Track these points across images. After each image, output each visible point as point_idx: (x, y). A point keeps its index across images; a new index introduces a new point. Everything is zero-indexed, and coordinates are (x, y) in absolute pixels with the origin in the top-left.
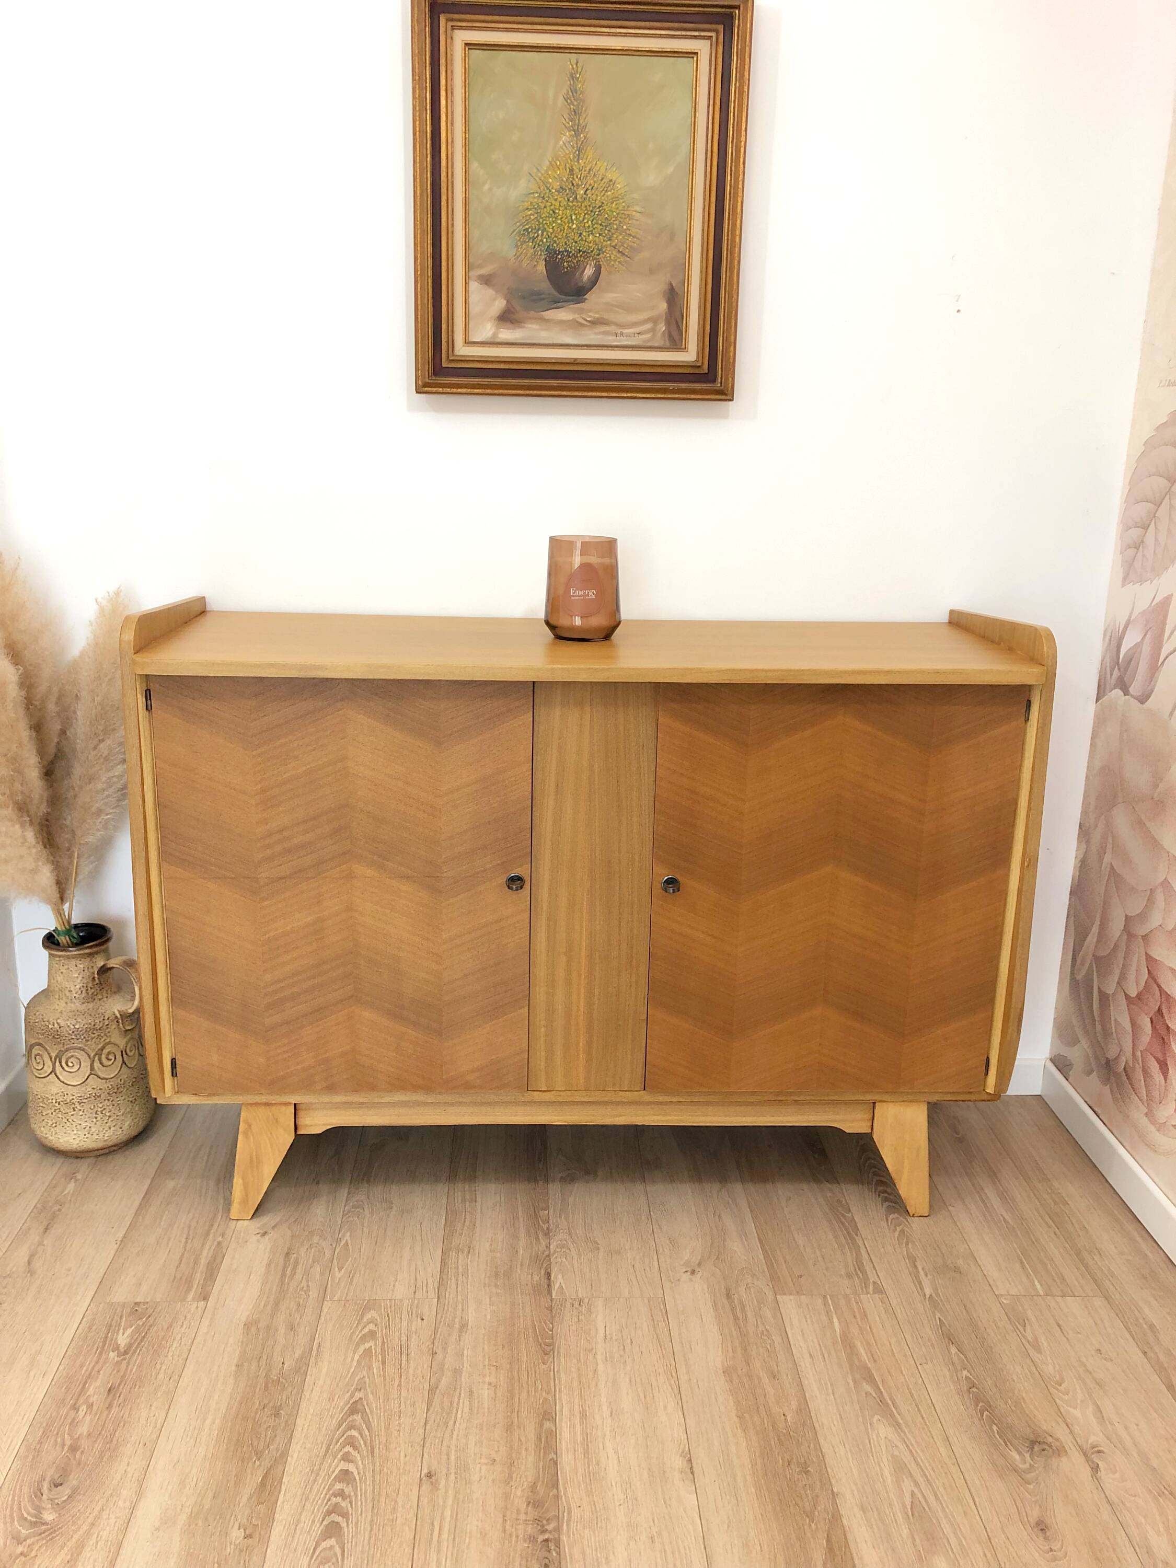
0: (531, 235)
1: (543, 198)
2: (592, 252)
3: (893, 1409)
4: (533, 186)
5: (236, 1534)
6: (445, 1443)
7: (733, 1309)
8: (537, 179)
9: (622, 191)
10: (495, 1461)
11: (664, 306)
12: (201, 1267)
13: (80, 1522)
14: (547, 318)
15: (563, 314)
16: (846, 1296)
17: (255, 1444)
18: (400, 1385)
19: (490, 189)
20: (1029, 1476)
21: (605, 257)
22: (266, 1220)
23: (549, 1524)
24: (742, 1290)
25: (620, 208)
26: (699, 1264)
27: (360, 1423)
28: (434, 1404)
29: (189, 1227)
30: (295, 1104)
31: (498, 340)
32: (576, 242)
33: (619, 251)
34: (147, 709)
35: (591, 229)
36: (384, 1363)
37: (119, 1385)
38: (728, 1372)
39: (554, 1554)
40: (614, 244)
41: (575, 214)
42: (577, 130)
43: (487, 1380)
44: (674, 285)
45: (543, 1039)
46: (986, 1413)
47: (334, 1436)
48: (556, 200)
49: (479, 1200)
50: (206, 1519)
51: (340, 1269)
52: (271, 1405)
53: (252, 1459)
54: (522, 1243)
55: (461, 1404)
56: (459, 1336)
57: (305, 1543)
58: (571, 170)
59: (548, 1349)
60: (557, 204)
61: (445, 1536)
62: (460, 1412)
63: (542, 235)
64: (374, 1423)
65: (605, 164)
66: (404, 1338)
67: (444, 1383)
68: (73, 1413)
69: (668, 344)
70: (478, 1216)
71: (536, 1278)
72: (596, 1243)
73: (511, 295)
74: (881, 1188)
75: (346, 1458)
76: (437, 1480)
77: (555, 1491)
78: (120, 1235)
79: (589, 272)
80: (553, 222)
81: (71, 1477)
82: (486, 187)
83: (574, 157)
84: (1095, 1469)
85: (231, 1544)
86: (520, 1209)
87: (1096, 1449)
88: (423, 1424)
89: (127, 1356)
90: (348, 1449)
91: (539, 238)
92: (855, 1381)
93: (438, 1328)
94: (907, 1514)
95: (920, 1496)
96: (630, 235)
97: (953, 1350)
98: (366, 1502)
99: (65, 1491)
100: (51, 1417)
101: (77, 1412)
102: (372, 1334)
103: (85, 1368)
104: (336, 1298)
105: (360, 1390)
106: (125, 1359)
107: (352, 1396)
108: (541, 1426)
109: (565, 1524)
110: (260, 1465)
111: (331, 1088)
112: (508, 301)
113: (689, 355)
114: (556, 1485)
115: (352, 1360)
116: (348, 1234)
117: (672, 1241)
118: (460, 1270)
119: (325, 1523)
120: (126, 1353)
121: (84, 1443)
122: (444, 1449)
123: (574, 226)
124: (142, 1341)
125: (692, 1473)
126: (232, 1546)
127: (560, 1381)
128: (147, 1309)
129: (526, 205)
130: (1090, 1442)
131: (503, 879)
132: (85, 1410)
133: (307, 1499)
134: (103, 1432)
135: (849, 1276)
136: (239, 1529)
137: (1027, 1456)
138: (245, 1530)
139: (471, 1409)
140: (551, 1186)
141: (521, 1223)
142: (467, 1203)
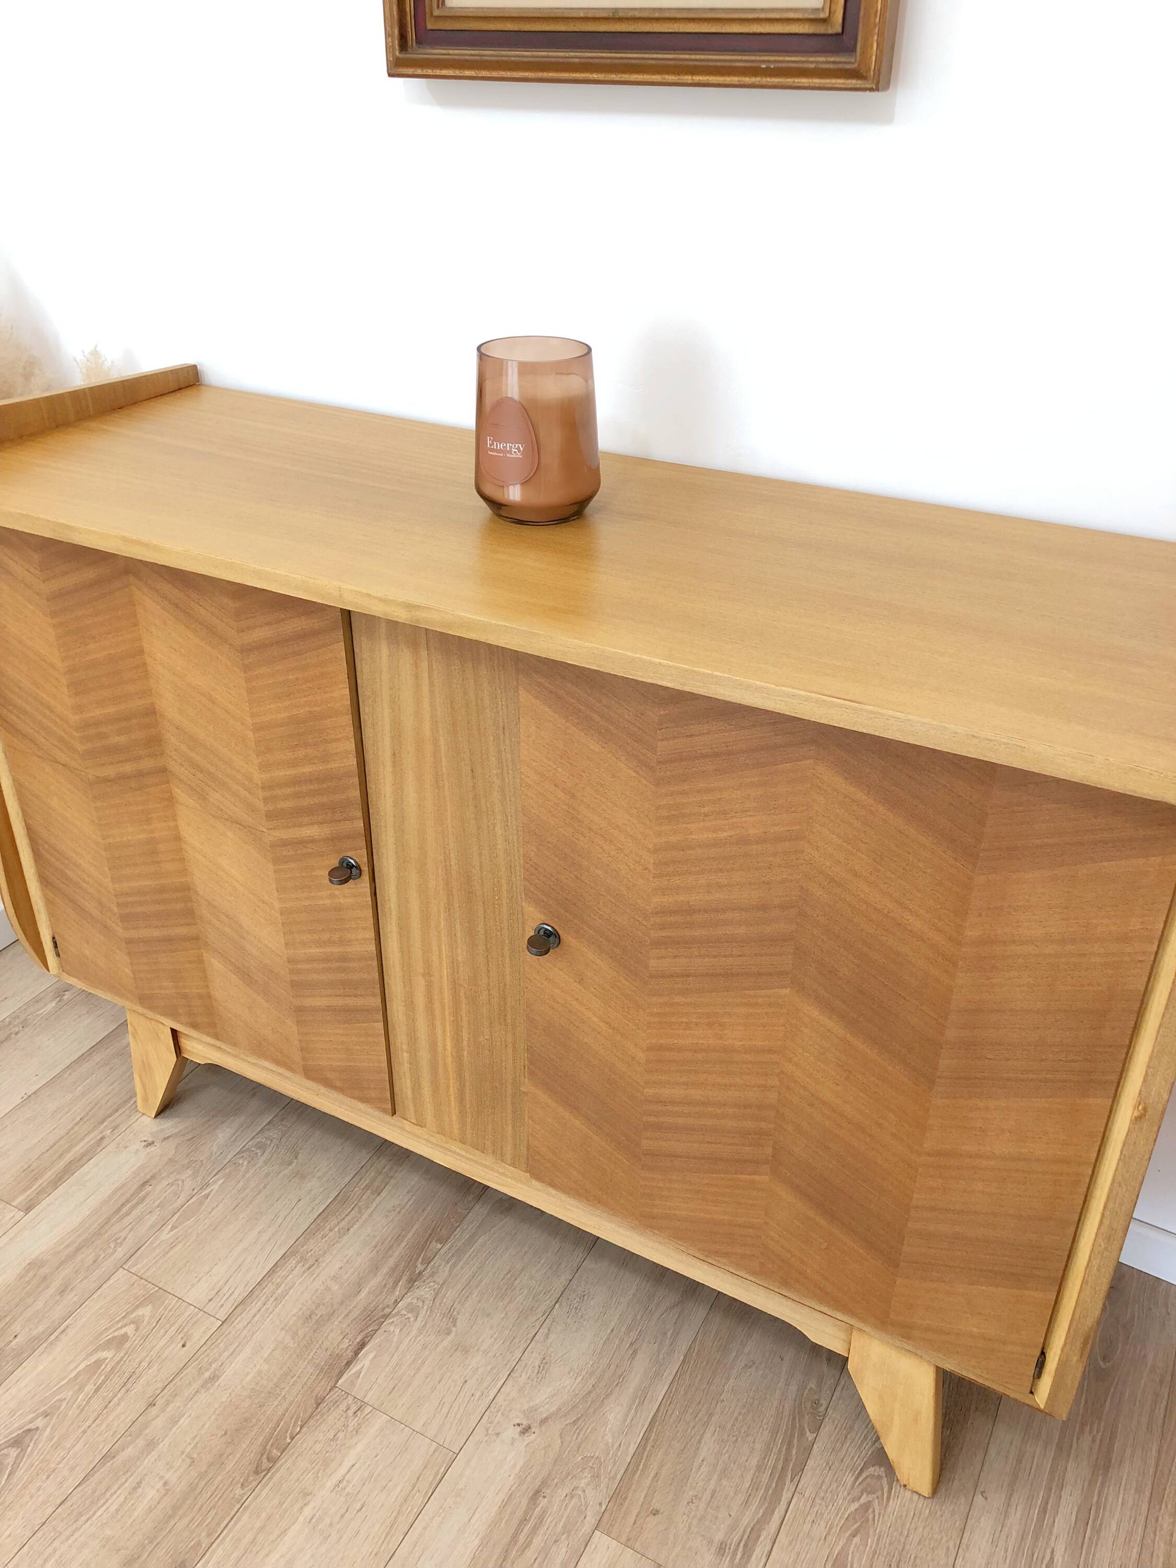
6: (57, 1542)
7: (523, 1521)
12: (61, 1164)
18: (85, 1431)
22: (169, 1125)
24: (561, 1493)
26: (544, 1421)
27: (8, 1464)
28: (90, 1480)
30: (171, 1028)
36: (96, 1391)
43: (167, 1476)
49: (383, 1194)
54: (374, 1282)
55: (115, 1496)
56: (197, 1392)
59: (265, 1464)
62: (104, 1508)
64: (19, 1473)
66: (145, 1364)
67: (127, 1453)
70: (364, 1217)
71: (344, 1345)
78: (36, 1088)
88: (59, 1501)
93: (187, 1368)
102: (121, 1342)
104: (133, 1270)
105: (46, 1416)
107: (32, 1420)
111: (197, 1026)
115: (75, 1368)
127: (235, 1525)
139: (117, 1510)
140: (477, 1207)
141: (398, 1252)
142: (369, 1191)
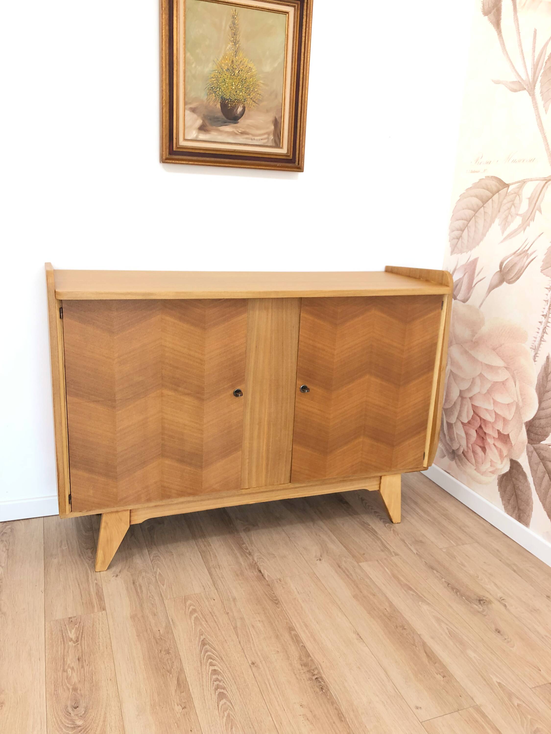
0: (214, 90)
1: (220, 73)
2: (241, 100)
3: (425, 598)
4: (215, 67)
5: (178, 709)
6: (253, 649)
7: (344, 572)
8: (217, 64)
9: (255, 73)
10: (278, 651)
11: (272, 127)
12: (94, 596)
13: (97, 722)
14: (221, 130)
15: (228, 128)
16: (385, 559)
17: (165, 668)
18: (219, 629)
19: (195, 67)
20: (484, 613)
21: (247, 103)
23: (314, 672)
24: (343, 563)
25: (254, 81)
26: (321, 556)
27: (210, 649)
28: (239, 634)
29: (77, 579)
30: (130, 510)
31: (198, 139)
32: (234, 95)
33: (253, 101)
34: (60, 318)
35: (241, 90)
36: (207, 621)
37: (82, 656)
38: (355, 597)
39: (323, 683)
40: (251, 97)
41: (234, 82)
42: (235, 43)
43: (257, 620)
44: (277, 118)
45: (247, 464)
46: (458, 593)
47: (201, 657)
48: (225, 74)
49: (212, 545)
50: (160, 705)
51: (163, 585)
52: (163, 649)
53: (167, 674)
54: (241, 560)
55: (251, 632)
56: (235, 604)
57: (212, 705)
58: (233, 61)
59: (277, 602)
60: (226, 76)
61: (273, 687)
62: (252, 635)
63: (219, 90)
64: (217, 648)
65: (248, 59)
66: (210, 609)
67: (239, 624)
68: (65, 674)
69: (274, 145)
70: (215, 551)
71: (255, 573)
72: (273, 554)
73: (205, 118)
74: (377, 514)
75: (211, 664)
76: (257, 665)
77: (310, 658)
78: (42, 588)
79: (240, 109)
80: (224, 85)
81: (81, 702)
82: (193, 66)
83: (234, 55)
84: (505, 606)
85: (178, 713)
86: (232, 545)
87: (502, 599)
88: (239, 643)
89: (79, 642)
90: (210, 660)
91: (218, 92)
92: (405, 591)
93: (223, 602)
94: (449, 636)
95: (450, 628)
96: (258, 94)
97: (435, 572)
98: (231, 681)
99: (81, 710)
100: (54, 678)
101: (67, 673)
102: (194, 611)
103: (60, 652)
104: (168, 598)
105: (202, 635)
106: (78, 644)
107: (200, 638)
108: (291, 633)
109: (321, 670)
110: (173, 677)
111: (149, 500)
112: (203, 121)
113: (284, 151)
114: (309, 656)
115: (191, 623)
116: (158, 569)
117: (305, 549)
118: (220, 576)
119: (217, 694)
120: (77, 641)
121: (79, 686)
122: (254, 651)
123: (234, 88)
124: (82, 634)
125: (362, 639)
126: (179, 714)
127: (288, 613)
128: (76, 619)
129: (212, 76)
130: (498, 596)
131: (232, 392)
132: (71, 671)
133: (203, 685)
134: (86, 679)
135: (382, 551)
136: (178, 706)
137: (480, 606)
138: (181, 706)
139: (257, 633)
140: (241, 534)
141: (236, 551)
142: (207, 547)
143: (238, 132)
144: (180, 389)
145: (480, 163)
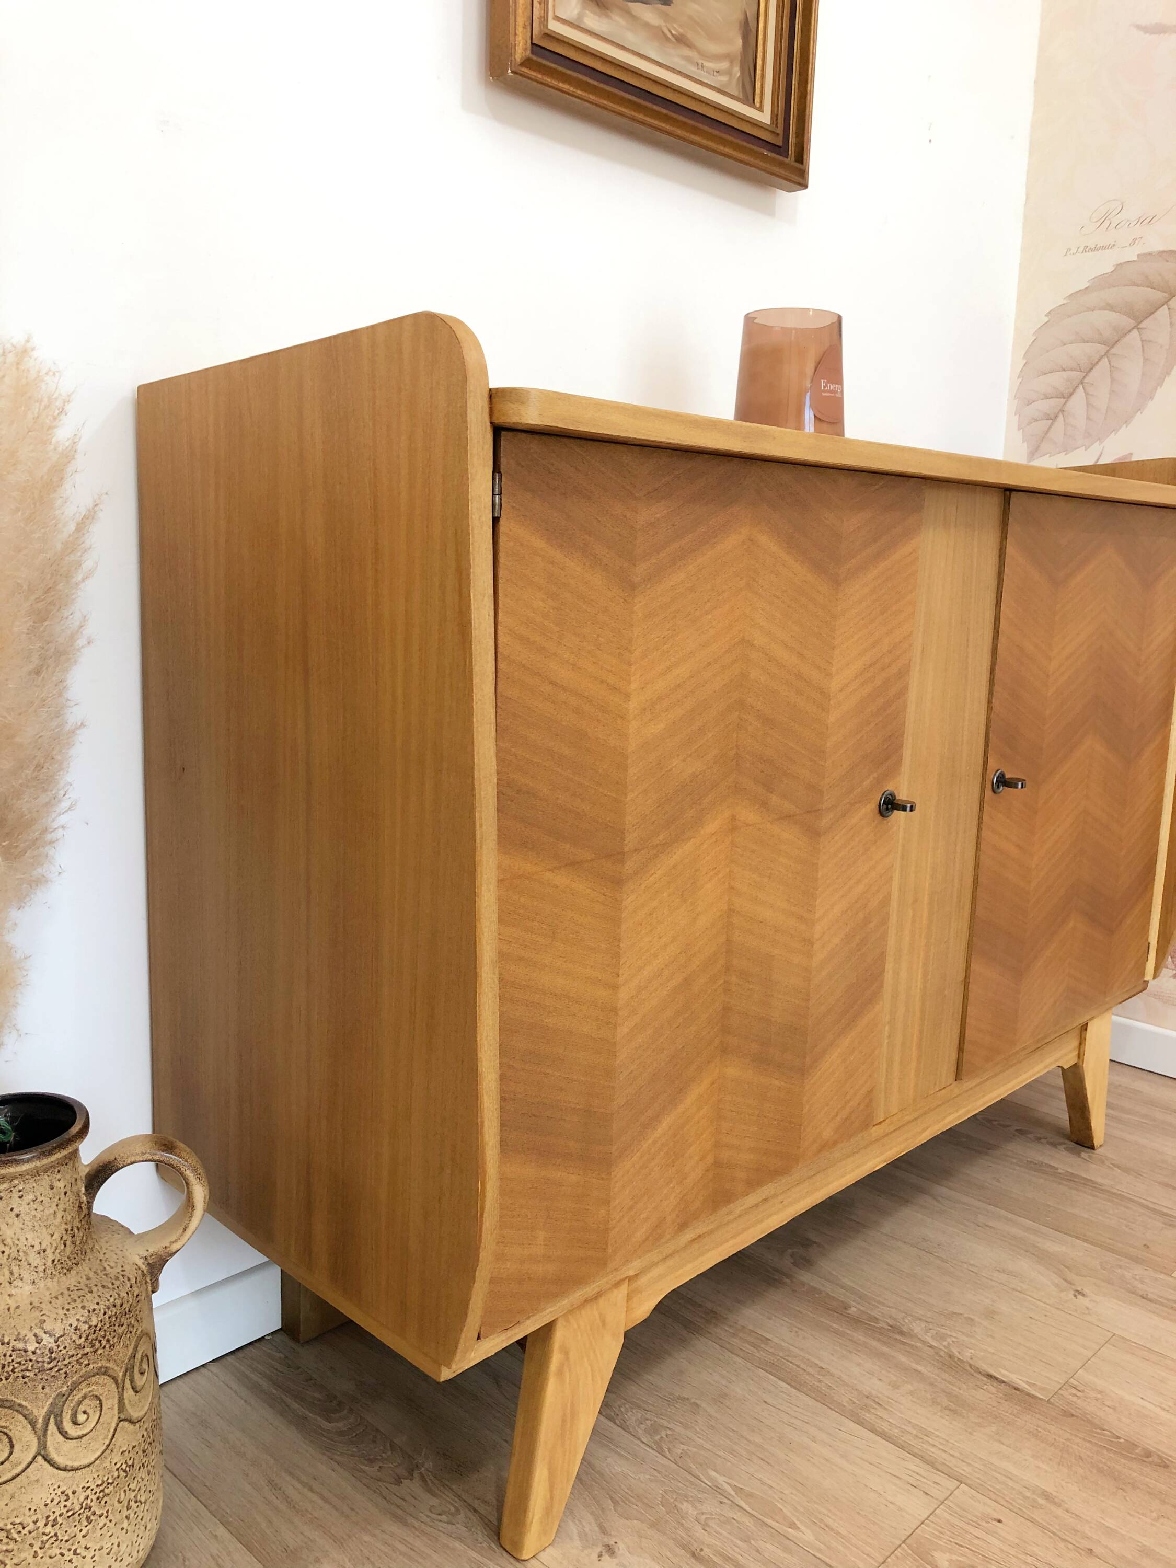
11: (739, 42)
14: (633, 13)
15: (649, 14)
24: (1138, 1284)
26: (1068, 1282)
30: (630, 1278)
31: (585, 26)
44: (749, 18)
49: (768, 1336)
51: (794, 1526)
54: (902, 1358)
56: (1067, 1511)
69: (741, 96)
70: (801, 1353)
71: (990, 1389)
72: (956, 1313)
93: (1033, 1518)
113: (764, 114)
116: (712, 1473)
117: (1005, 1272)
118: (913, 1431)
131: (876, 802)
140: (801, 1278)
141: (859, 1337)
143: (671, 32)
144: (774, 799)
145: (1113, 225)
